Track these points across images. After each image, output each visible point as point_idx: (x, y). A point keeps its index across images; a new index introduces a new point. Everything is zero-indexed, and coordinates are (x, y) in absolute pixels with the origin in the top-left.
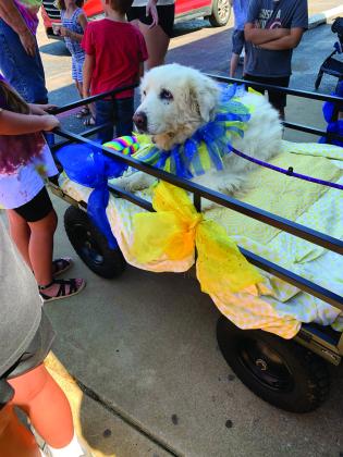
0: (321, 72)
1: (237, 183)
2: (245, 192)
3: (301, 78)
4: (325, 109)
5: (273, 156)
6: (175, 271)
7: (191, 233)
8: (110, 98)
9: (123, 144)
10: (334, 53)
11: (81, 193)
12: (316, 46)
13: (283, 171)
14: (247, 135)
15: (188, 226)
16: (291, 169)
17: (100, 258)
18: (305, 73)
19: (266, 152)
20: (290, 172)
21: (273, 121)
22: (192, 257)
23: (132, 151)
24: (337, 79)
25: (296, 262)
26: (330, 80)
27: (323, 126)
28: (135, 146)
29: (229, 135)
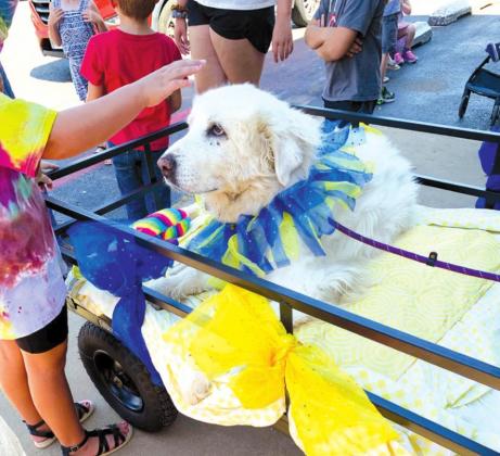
0: (468, 92)
1: (347, 279)
2: (361, 293)
3: (437, 102)
4: (482, 153)
5: (402, 232)
6: (256, 425)
7: (277, 367)
8: (142, 148)
9: (165, 222)
10: (487, 61)
11: (101, 303)
12: (457, 50)
13: (420, 259)
14: (362, 205)
15: (273, 356)
16: (434, 254)
17: (137, 401)
18: (443, 94)
19: (392, 227)
20: (432, 261)
21: (401, 178)
22: (281, 402)
23: (179, 232)
24: (492, 102)
25: (449, 405)
26: (481, 104)
27: (480, 182)
28: (183, 223)
29: (330, 203)
